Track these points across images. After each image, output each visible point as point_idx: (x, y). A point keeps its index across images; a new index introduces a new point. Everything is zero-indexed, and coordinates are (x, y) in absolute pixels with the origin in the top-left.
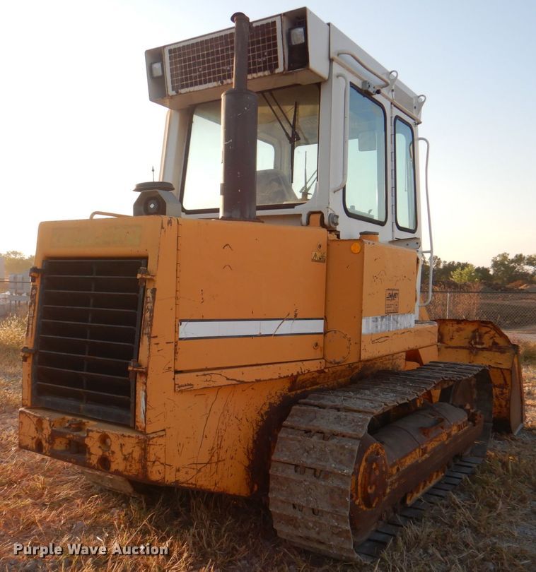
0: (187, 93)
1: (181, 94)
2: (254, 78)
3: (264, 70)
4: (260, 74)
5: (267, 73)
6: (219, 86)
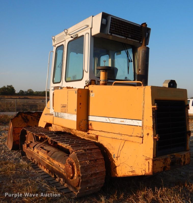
0: (114, 36)
1: (112, 35)
2: (135, 41)
3: (138, 41)
4: (137, 41)
5: (138, 42)
6: (125, 39)
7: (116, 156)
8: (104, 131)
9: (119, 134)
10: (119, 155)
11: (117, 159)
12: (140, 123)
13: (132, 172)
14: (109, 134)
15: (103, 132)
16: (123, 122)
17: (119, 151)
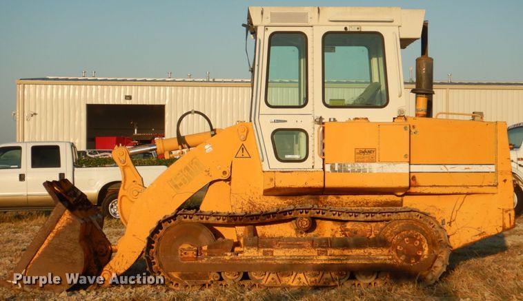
7: (447, 220)
8: (439, 186)
9: (464, 186)
10: (453, 218)
11: (450, 225)
12: (492, 168)
13: (480, 235)
14: (447, 188)
15: (437, 188)
16: (468, 168)
17: (455, 212)
